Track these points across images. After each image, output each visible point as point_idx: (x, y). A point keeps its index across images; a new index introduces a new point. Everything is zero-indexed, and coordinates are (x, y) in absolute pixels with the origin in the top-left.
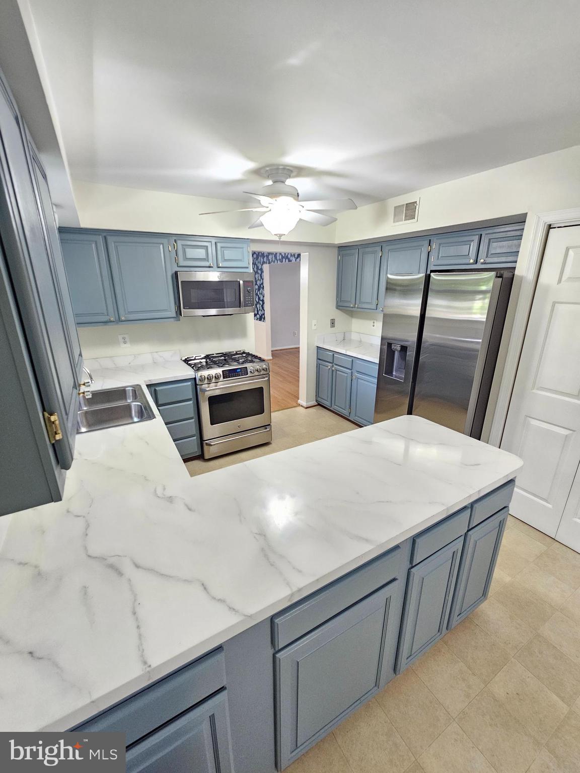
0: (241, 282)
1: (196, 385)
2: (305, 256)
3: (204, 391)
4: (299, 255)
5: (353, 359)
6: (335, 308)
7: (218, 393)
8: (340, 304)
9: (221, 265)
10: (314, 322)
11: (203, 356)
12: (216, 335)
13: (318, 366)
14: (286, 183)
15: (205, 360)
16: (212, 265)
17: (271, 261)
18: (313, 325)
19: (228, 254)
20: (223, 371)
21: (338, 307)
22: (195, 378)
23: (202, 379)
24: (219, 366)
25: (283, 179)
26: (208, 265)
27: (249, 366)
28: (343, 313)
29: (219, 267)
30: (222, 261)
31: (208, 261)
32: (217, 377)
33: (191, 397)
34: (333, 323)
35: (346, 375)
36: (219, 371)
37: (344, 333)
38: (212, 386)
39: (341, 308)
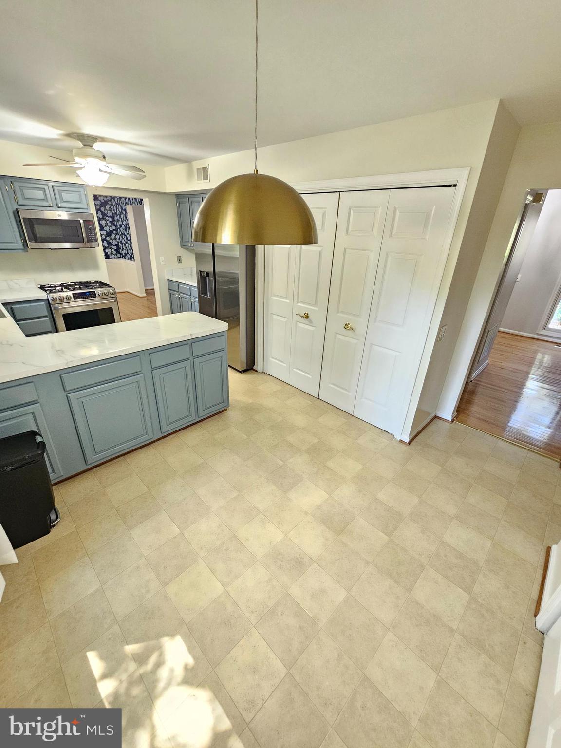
0: (82, 221)
1: (50, 304)
2: (146, 201)
3: (57, 309)
4: (142, 200)
5: (190, 287)
6: (180, 248)
7: (70, 310)
8: (183, 244)
9: (60, 205)
10: (162, 258)
11: (59, 284)
12: (70, 267)
13: (170, 294)
14: (93, 147)
15: (60, 288)
16: (51, 205)
17: (132, 202)
18: (161, 261)
19: (66, 196)
20: (73, 294)
21: (182, 246)
22: (48, 299)
23: (54, 300)
24: (70, 290)
25: (91, 144)
26: (48, 205)
27: (98, 291)
28: (187, 252)
29: (59, 207)
30: (61, 202)
31: (47, 201)
32: (68, 299)
33: (47, 314)
34: (180, 260)
35: (187, 300)
36: (70, 293)
37: (191, 268)
38: (65, 305)
39: (185, 247)
